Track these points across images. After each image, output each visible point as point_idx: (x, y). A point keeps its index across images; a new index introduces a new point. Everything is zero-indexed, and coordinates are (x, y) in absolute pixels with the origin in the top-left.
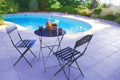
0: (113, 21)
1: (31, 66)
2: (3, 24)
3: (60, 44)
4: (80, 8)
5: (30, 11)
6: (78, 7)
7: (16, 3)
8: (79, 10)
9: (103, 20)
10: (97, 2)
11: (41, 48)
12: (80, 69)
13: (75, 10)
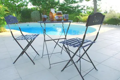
0: (116, 25)
1: (34, 63)
2: (5, 31)
3: (66, 36)
4: (82, 16)
5: (32, 22)
6: (79, 15)
7: (18, 13)
8: (81, 17)
9: (106, 24)
10: (98, 10)
11: (45, 41)
12: (92, 62)
13: (77, 18)
